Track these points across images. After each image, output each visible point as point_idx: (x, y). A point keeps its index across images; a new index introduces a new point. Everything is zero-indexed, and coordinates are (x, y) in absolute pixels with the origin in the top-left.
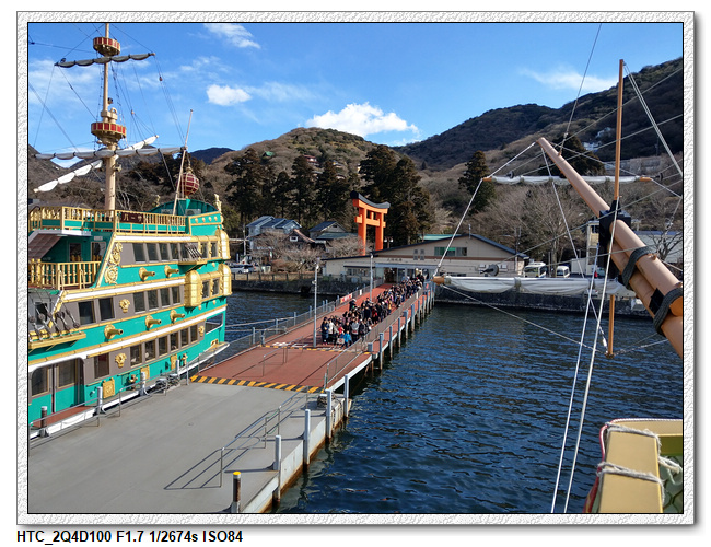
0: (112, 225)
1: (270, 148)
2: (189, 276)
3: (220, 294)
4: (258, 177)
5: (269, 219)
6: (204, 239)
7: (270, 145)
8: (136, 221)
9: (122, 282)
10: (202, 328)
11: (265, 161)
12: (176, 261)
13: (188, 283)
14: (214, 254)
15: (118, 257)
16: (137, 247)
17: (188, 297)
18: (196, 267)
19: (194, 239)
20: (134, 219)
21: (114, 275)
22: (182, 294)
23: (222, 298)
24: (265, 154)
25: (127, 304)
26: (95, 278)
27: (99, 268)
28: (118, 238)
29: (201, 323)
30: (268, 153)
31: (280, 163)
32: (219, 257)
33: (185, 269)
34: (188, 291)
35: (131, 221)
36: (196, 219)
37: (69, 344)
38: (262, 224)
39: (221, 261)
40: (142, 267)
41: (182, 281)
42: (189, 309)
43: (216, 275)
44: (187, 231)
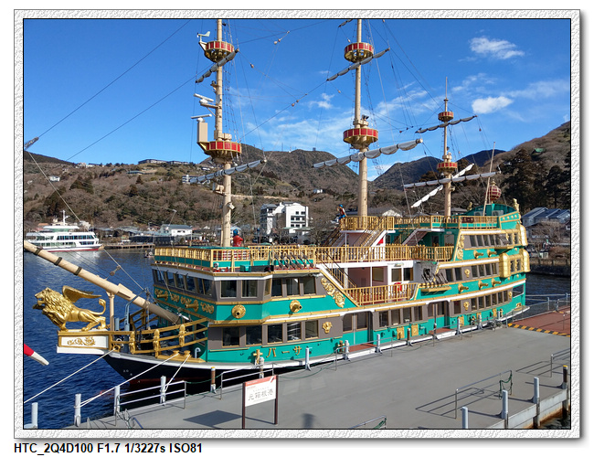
0: (457, 225)
1: (539, 145)
2: (502, 257)
3: (521, 271)
4: (530, 173)
5: (543, 210)
6: (509, 231)
7: (539, 142)
8: (470, 222)
9: (465, 259)
10: (510, 293)
11: (535, 157)
12: (493, 247)
13: (501, 261)
14: (516, 242)
15: (463, 244)
16: (472, 237)
17: (502, 271)
18: (506, 251)
19: (504, 232)
20: (469, 221)
21: (462, 255)
22: (498, 269)
23: (522, 274)
24: (535, 151)
25: (468, 272)
26: (452, 256)
27: (454, 250)
28: (462, 232)
29: (510, 289)
30: (538, 150)
31: (551, 158)
32: (519, 244)
33: (499, 252)
34: (502, 267)
35: (468, 222)
36: (503, 218)
37: (442, 292)
38: (535, 215)
39: (520, 247)
40: (475, 250)
41: (497, 260)
42: (502, 279)
43: (519, 256)
44: (498, 226)
